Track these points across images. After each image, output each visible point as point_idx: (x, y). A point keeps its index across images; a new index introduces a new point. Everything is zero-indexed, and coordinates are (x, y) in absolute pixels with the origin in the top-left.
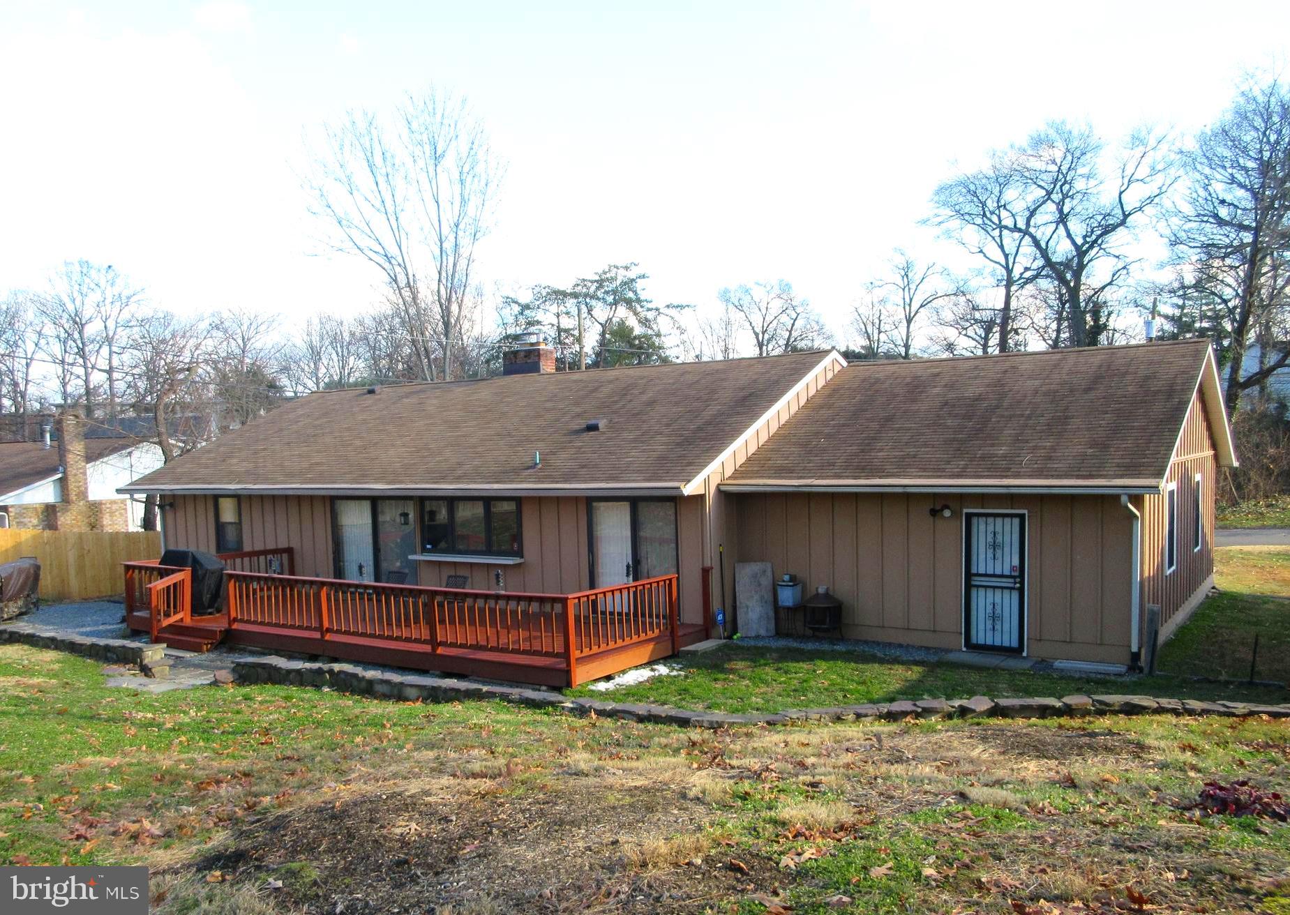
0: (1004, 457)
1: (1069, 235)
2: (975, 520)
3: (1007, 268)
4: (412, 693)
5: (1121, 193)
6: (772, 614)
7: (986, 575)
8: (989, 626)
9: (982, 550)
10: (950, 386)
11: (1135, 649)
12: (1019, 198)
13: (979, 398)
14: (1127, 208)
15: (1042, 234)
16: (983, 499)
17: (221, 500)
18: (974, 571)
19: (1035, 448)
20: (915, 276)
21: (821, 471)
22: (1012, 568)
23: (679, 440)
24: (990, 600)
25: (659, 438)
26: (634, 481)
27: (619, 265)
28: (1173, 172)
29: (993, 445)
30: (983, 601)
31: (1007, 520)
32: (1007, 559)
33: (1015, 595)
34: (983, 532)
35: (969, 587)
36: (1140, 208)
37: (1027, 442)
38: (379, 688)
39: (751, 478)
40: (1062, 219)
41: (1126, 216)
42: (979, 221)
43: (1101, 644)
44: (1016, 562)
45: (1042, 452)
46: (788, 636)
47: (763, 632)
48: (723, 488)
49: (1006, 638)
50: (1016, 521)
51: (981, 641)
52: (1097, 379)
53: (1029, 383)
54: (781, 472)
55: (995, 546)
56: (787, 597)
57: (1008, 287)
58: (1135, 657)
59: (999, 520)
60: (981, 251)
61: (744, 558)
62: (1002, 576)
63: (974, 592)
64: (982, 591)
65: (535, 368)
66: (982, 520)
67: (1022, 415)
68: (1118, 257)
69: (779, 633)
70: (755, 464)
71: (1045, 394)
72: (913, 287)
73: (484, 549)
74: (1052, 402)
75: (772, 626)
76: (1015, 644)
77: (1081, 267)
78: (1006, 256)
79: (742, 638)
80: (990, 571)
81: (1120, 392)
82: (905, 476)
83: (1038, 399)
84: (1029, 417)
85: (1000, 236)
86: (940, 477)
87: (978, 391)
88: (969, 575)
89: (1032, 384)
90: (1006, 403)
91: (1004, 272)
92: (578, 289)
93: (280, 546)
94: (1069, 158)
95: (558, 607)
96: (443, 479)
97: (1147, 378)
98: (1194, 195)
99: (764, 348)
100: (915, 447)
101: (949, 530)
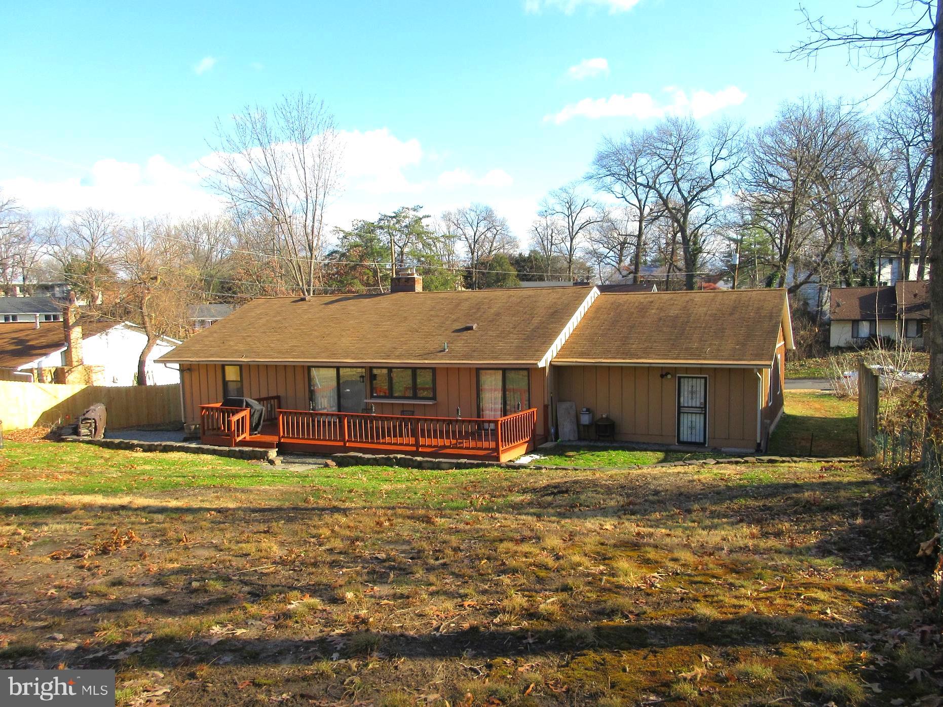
0: (697, 349)
1: (680, 191)
2: (682, 380)
3: (640, 209)
4: (443, 466)
5: (711, 166)
6: (576, 428)
7: (688, 407)
8: (689, 432)
9: (686, 393)
10: (661, 309)
11: (758, 441)
12: (648, 165)
13: (677, 317)
14: (715, 175)
15: (665, 190)
16: (687, 369)
17: (227, 368)
18: (682, 405)
19: (711, 344)
20: (576, 208)
21: (605, 354)
22: (701, 403)
23: (524, 337)
24: (690, 419)
25: (511, 335)
26: (508, 360)
27: (410, 207)
28: (742, 155)
29: (690, 343)
30: (686, 420)
31: (698, 380)
32: (698, 400)
33: (702, 417)
34: (686, 386)
35: (679, 413)
36: (723, 176)
37: (706, 341)
38: (424, 465)
39: (567, 358)
40: (676, 182)
41: (714, 180)
42: (625, 179)
43: (743, 439)
44: (702, 401)
45: (715, 347)
46: (584, 440)
47: (572, 438)
48: (553, 363)
49: (697, 437)
50: (703, 381)
51: (685, 440)
52: (735, 308)
53: (701, 309)
54: (582, 355)
55: (692, 392)
56: (585, 419)
57: (641, 222)
58: (759, 445)
59: (694, 380)
60: (624, 197)
61: (561, 400)
62: (696, 407)
63: (682, 415)
64: (686, 415)
65: (412, 289)
66: (686, 380)
67: (701, 327)
68: (709, 205)
69: (580, 439)
70: (566, 350)
71: (710, 315)
72: (574, 215)
73: (411, 395)
74: (714, 320)
75: (576, 435)
76: (702, 441)
77: (688, 211)
78: (639, 201)
79: (562, 441)
80: (690, 405)
81: (746, 316)
82: (649, 358)
83: (707, 318)
84: (705, 328)
85: (636, 190)
86: (667, 359)
87: (676, 312)
88: (679, 407)
89: (702, 310)
90: (692, 319)
91: (638, 211)
92: (382, 223)
93: (271, 395)
94: (680, 142)
95: (492, 426)
96: (388, 357)
97: (759, 309)
98: (754, 170)
99: (475, 254)
100: (650, 342)
101: (670, 383)
